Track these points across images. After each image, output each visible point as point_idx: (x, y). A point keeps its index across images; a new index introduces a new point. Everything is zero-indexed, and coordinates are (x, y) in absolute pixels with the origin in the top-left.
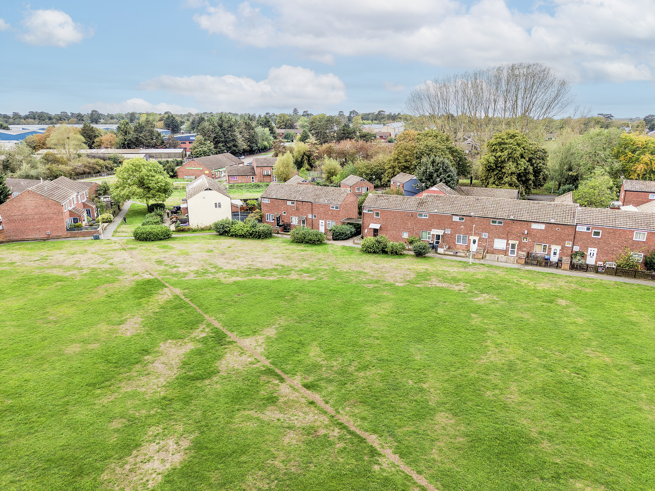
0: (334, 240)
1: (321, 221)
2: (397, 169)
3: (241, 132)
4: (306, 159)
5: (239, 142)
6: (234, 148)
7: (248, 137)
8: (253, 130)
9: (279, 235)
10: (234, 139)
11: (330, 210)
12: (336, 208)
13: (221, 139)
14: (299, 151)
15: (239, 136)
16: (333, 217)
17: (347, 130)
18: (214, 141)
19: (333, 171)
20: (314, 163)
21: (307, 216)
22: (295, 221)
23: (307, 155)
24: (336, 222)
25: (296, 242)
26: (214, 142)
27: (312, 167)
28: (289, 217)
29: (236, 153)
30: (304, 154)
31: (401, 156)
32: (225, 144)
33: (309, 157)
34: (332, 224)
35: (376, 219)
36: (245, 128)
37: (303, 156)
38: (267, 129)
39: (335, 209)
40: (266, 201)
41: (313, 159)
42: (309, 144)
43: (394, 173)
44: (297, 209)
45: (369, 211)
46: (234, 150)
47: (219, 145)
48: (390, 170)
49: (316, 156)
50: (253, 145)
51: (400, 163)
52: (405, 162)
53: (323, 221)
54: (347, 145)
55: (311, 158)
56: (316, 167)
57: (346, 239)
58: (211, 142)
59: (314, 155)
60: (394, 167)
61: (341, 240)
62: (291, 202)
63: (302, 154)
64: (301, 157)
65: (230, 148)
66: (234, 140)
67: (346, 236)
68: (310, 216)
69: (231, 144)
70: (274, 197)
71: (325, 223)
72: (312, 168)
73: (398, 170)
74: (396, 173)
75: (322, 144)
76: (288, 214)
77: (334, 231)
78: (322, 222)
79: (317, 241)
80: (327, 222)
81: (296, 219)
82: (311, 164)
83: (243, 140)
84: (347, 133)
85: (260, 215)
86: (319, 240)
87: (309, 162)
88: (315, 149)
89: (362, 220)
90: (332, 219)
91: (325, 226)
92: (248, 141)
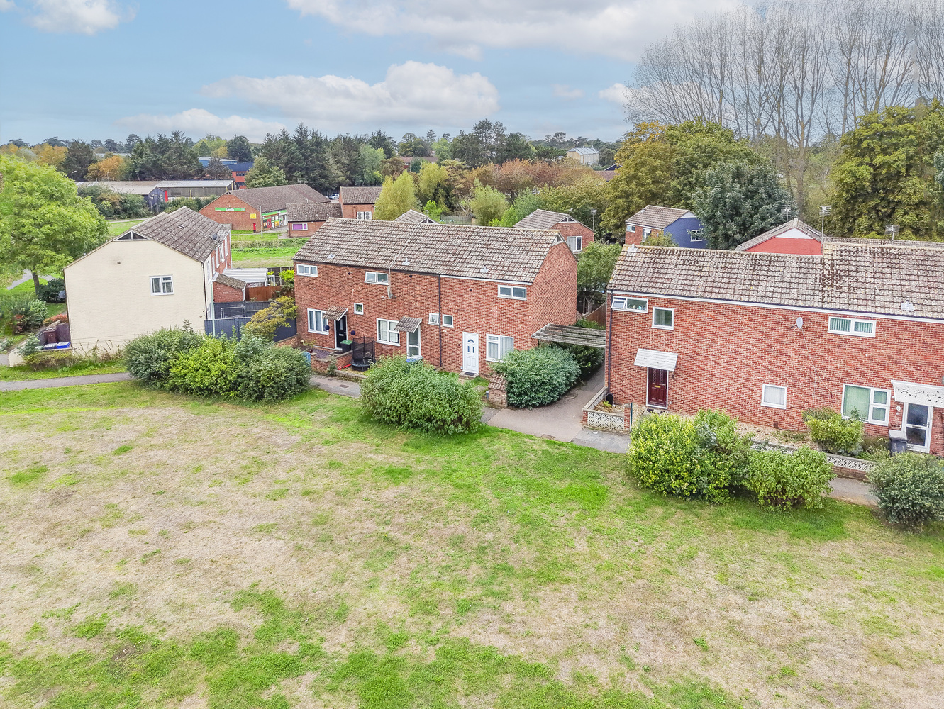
0: (512, 406)
1: (466, 336)
2: (636, 199)
3: (336, 155)
4: (443, 195)
5: (332, 170)
6: (322, 180)
7: (347, 162)
8: (356, 151)
9: (334, 384)
10: (323, 165)
11: (497, 300)
12: (518, 292)
13: (300, 165)
14: (429, 181)
15: (332, 161)
16: (506, 323)
17: (514, 144)
18: (286, 167)
19: (493, 211)
20: (457, 201)
21: (425, 319)
22: (387, 332)
23: (444, 188)
24: (517, 341)
25: (379, 422)
26: (287, 169)
27: (452, 207)
28: (372, 322)
29: (327, 189)
30: (439, 185)
31: (643, 169)
32: (307, 173)
33: (447, 191)
34: (502, 349)
35: (659, 333)
36: (344, 148)
37: (437, 190)
38: (381, 150)
39: (511, 296)
40: (308, 271)
41: (454, 195)
42: (447, 167)
43: (628, 208)
44: (396, 297)
45: (631, 304)
46: (321, 184)
47: (294, 174)
48: (621, 201)
49: (459, 189)
50: (356, 176)
51: (643, 185)
52: (654, 183)
53: (475, 337)
54: (515, 169)
55: (450, 194)
56: (459, 209)
57: (552, 403)
58: (281, 168)
59: (457, 187)
60: (627, 195)
61: (534, 406)
62: (376, 274)
63: (435, 185)
64: (433, 191)
65: (314, 179)
66: (322, 167)
67: (553, 391)
68: (433, 317)
69: (317, 173)
70: (330, 258)
71: (482, 340)
72: (452, 211)
73: (640, 201)
74: (633, 208)
75: (470, 169)
76: (367, 309)
77: (513, 374)
78: (470, 339)
79: (453, 422)
80: (488, 341)
81: (393, 326)
82: (451, 204)
83: (339, 168)
84: (515, 148)
85: (289, 314)
86: (460, 420)
87: (448, 199)
88: (458, 177)
89: (605, 334)
90: (503, 331)
91: (482, 352)
92: (348, 170)
